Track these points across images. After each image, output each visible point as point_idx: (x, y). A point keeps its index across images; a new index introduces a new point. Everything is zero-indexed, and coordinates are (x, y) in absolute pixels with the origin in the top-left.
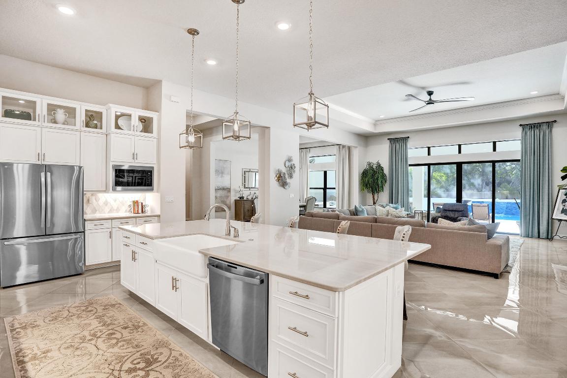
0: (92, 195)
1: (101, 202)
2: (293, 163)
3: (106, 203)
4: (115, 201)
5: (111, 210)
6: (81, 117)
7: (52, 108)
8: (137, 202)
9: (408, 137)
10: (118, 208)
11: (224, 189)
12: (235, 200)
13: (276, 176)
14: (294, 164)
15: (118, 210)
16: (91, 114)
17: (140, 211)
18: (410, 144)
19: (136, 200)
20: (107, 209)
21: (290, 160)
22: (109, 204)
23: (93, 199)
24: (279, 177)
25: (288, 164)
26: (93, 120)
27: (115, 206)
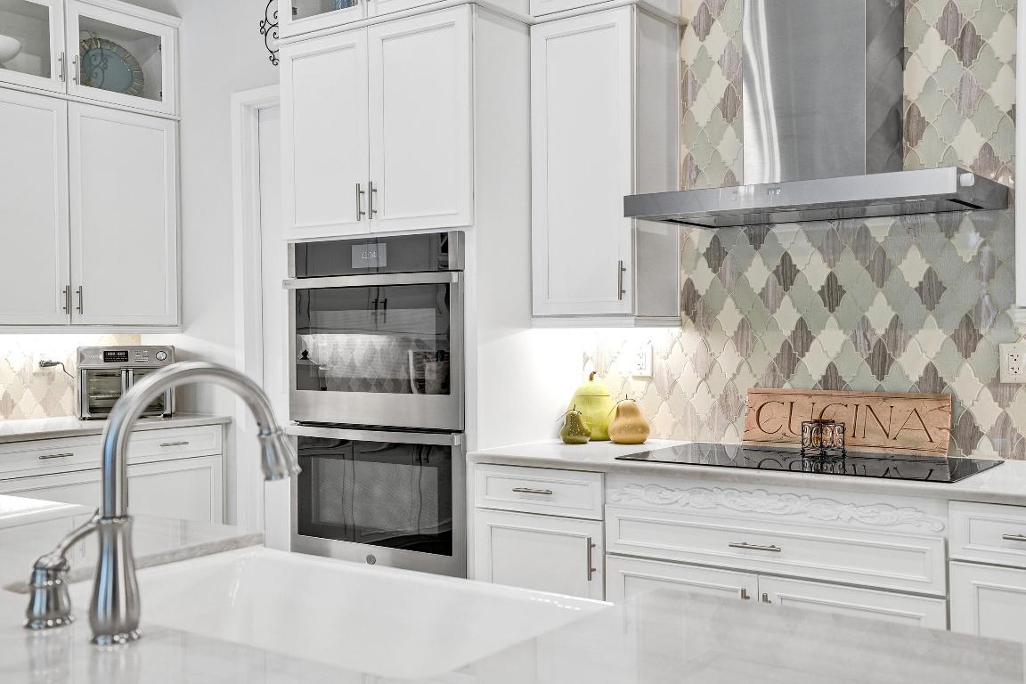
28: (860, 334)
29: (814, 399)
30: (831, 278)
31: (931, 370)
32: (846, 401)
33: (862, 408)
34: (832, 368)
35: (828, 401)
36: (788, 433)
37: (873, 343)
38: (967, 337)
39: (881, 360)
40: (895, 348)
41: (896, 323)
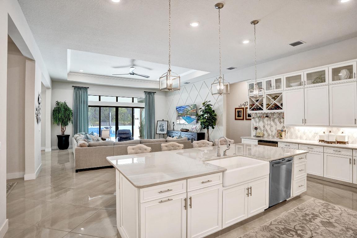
9: (88, 88)
18: (89, 92)
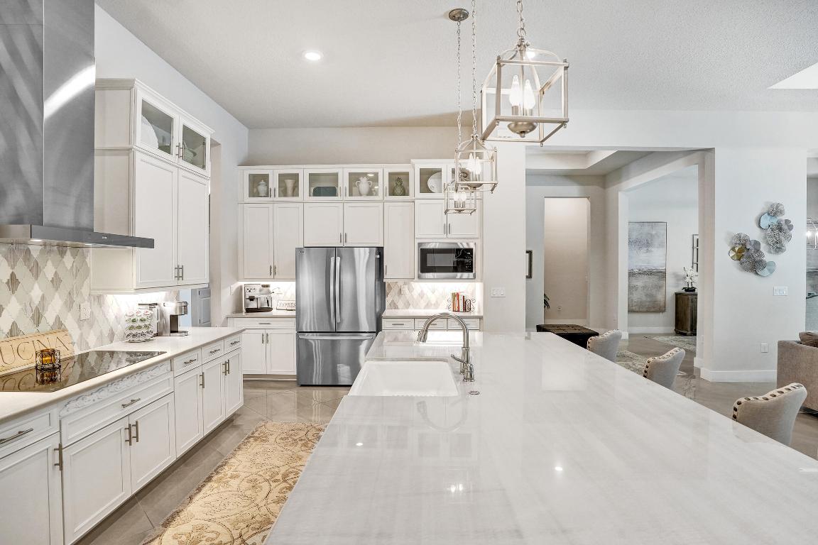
0: (405, 284)
1: (416, 293)
2: (783, 218)
3: (422, 295)
4: (433, 292)
5: (428, 304)
6: (383, 184)
7: (354, 178)
8: (458, 295)
10: (437, 302)
11: (650, 273)
12: (677, 295)
13: (733, 249)
14: (787, 221)
15: (437, 305)
16: (397, 177)
17: (461, 309)
19: (456, 292)
20: (423, 303)
21: (774, 211)
22: (425, 296)
23: (405, 289)
24: (740, 251)
25: (766, 222)
26: (399, 185)
27: (433, 299)
28: (28, 305)
29: (11, 343)
30: (13, 275)
31: (58, 318)
32: (27, 340)
33: (36, 342)
34: (14, 324)
35: (19, 342)
36: (4, 365)
37: (34, 309)
38: (69, 304)
39: (37, 317)
40: (43, 310)
41: (43, 298)
